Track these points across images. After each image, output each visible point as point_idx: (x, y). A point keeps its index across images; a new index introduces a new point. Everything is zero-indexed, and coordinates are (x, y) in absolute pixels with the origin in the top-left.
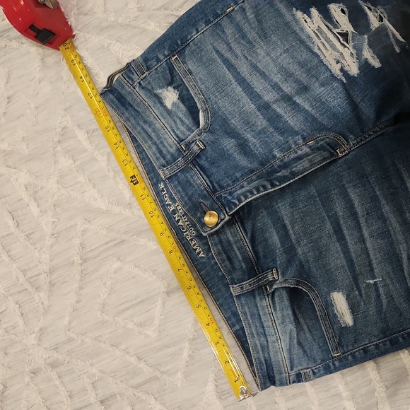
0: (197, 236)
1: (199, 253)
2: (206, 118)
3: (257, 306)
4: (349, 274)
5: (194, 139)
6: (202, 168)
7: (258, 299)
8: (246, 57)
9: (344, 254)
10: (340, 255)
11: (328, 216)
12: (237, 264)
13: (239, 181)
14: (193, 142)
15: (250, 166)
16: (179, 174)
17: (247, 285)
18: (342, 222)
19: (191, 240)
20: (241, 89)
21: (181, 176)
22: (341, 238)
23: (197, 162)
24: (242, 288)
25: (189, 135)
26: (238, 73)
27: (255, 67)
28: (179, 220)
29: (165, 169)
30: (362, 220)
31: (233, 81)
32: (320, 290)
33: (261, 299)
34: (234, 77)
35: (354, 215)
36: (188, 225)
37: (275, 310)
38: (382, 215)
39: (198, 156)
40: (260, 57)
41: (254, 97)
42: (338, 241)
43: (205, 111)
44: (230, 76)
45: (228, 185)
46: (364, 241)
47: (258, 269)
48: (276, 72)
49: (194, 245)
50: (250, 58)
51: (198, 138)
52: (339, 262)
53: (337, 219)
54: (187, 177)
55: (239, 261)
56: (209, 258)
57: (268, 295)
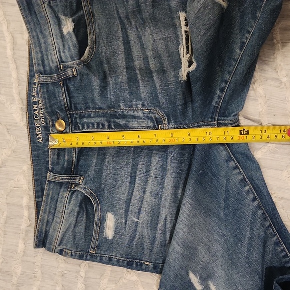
0: (44, 127)
1: (39, 139)
2: (90, 54)
3: (59, 195)
4: (124, 207)
5: (73, 66)
6: (68, 90)
7: (62, 190)
8: (137, 28)
9: (129, 193)
10: (126, 192)
11: (133, 164)
12: (61, 162)
13: (90, 109)
14: (71, 67)
15: (100, 104)
16: (50, 85)
17: (60, 178)
18: (138, 173)
19: (38, 127)
20: (123, 48)
21: (51, 88)
22: (133, 183)
23: (67, 83)
24: (56, 178)
25: (70, 62)
26: (128, 36)
27: (140, 38)
28: (36, 110)
29: (42, 76)
30: (150, 179)
31: (121, 39)
32: (103, 207)
33: (64, 192)
34: (123, 37)
35: (148, 173)
36: (42, 117)
37: (70, 203)
38: (164, 183)
39: (70, 79)
40: (147, 33)
41: (128, 58)
42: (130, 183)
43: (92, 49)
44: (120, 34)
45: (81, 109)
46: (145, 192)
47: (74, 172)
48: (151, 49)
49: (38, 132)
50: (139, 30)
51: (76, 66)
52: (123, 196)
53: (137, 169)
54: (55, 91)
55: (64, 160)
56: (44, 145)
57: (70, 191)
